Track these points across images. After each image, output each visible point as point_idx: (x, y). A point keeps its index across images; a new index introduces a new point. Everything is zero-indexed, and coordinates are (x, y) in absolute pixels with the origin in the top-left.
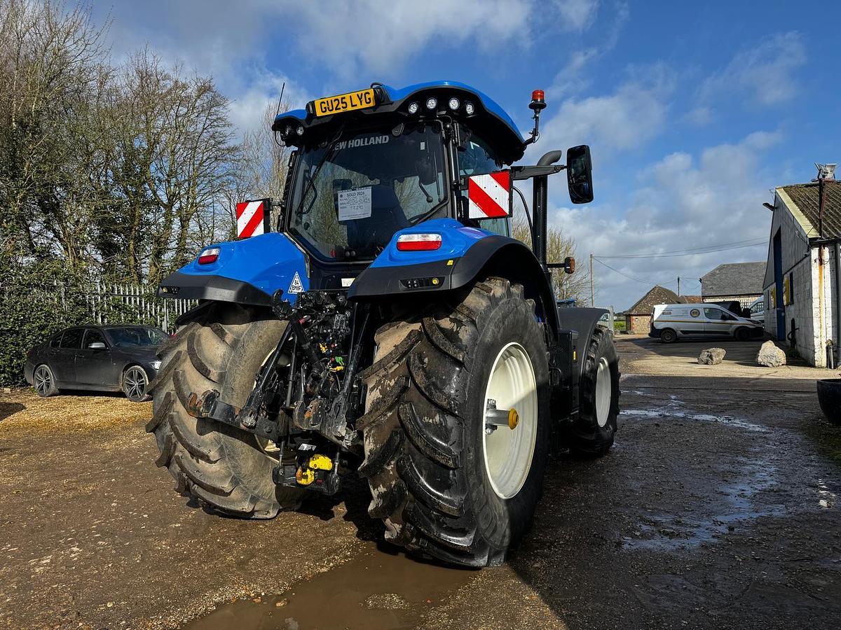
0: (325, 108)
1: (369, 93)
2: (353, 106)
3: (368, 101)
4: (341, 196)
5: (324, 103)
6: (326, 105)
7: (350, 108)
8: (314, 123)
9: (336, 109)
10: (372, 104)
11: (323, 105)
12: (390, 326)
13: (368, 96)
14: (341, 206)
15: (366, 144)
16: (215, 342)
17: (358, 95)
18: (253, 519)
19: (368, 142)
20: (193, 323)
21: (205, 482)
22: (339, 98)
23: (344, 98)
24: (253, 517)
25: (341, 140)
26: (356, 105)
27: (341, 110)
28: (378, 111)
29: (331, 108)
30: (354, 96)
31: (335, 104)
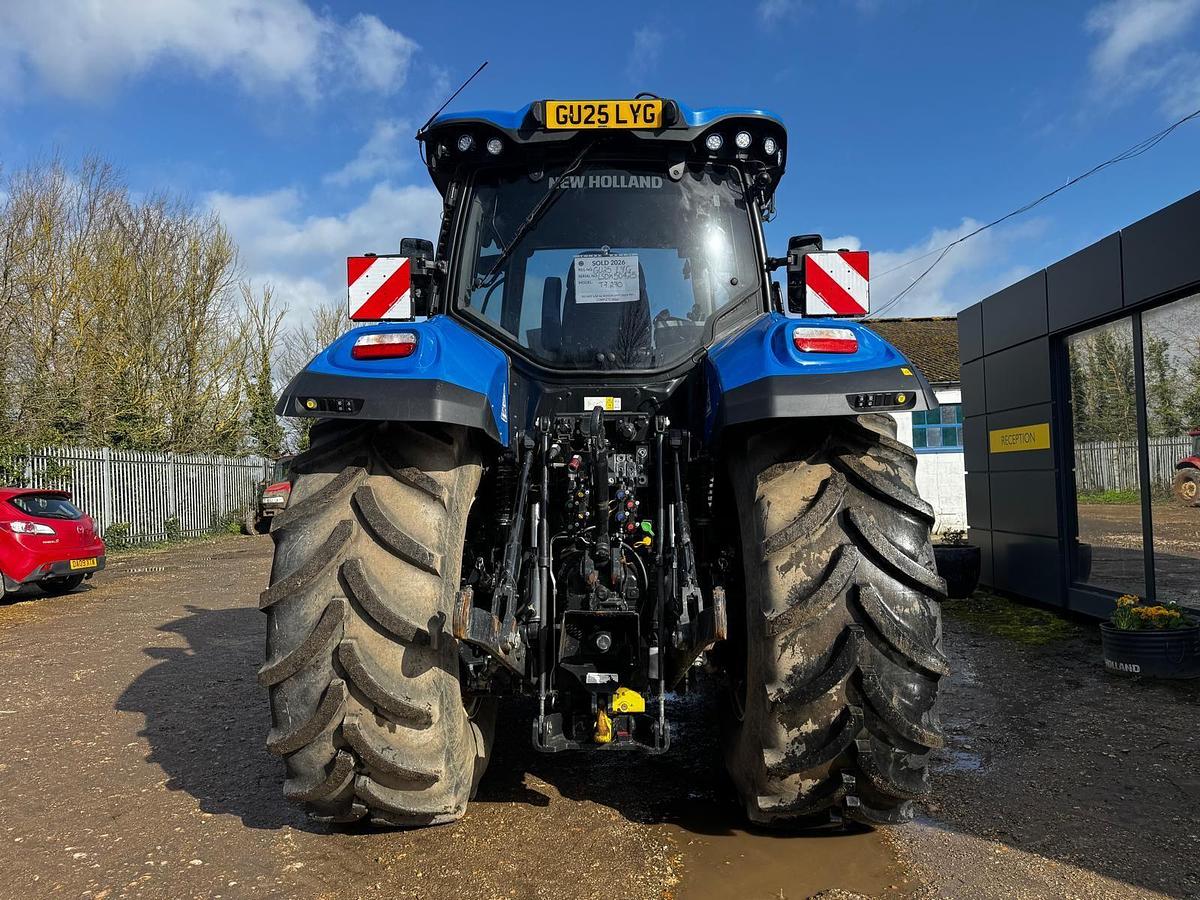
0: (565, 117)
1: (652, 106)
2: (618, 121)
3: (649, 117)
4: (581, 264)
5: (565, 108)
6: (567, 112)
7: (612, 124)
8: (537, 137)
9: (586, 122)
10: (655, 125)
11: (562, 112)
12: (784, 469)
13: (650, 111)
14: (581, 280)
15: (623, 185)
16: (416, 503)
17: (632, 106)
18: (434, 825)
19: (627, 183)
20: (354, 469)
21: (404, 767)
22: (596, 104)
23: (606, 106)
24: (433, 822)
25: (577, 173)
26: (625, 122)
27: (596, 126)
28: (663, 136)
29: (576, 119)
30: (625, 106)
31: (585, 113)
